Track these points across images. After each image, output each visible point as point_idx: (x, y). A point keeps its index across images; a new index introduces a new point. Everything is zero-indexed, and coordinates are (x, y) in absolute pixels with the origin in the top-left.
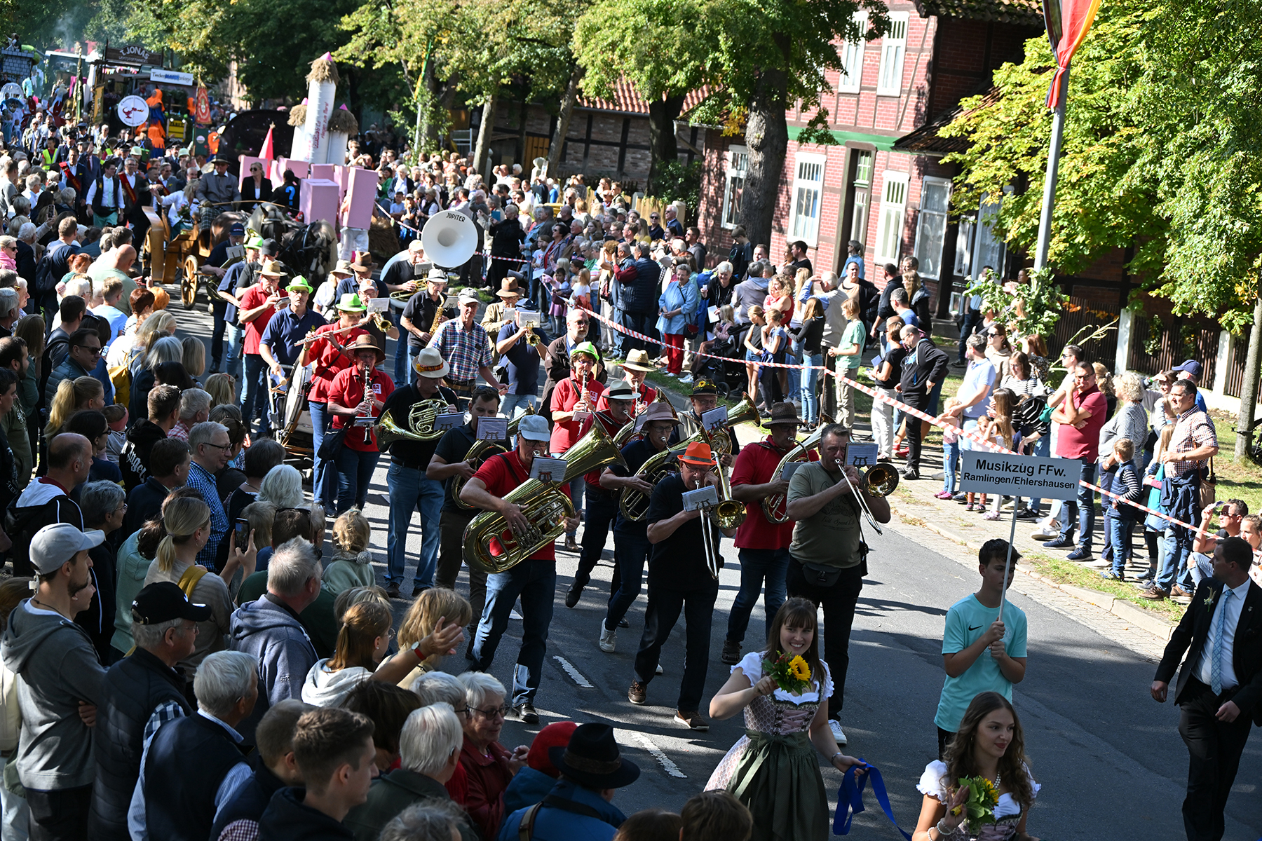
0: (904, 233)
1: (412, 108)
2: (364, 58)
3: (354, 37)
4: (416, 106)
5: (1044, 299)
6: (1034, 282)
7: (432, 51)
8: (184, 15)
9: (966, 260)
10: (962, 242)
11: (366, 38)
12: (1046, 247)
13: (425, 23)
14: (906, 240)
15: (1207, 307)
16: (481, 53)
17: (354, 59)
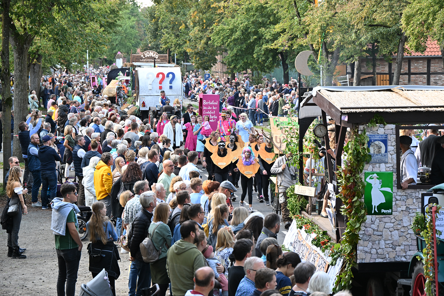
1: (317, 68)
2: (288, 45)
3: (282, 35)
7: (325, 37)
8: (191, 34)
11: (289, 34)
13: (320, 24)
16: (351, 36)
17: (283, 46)
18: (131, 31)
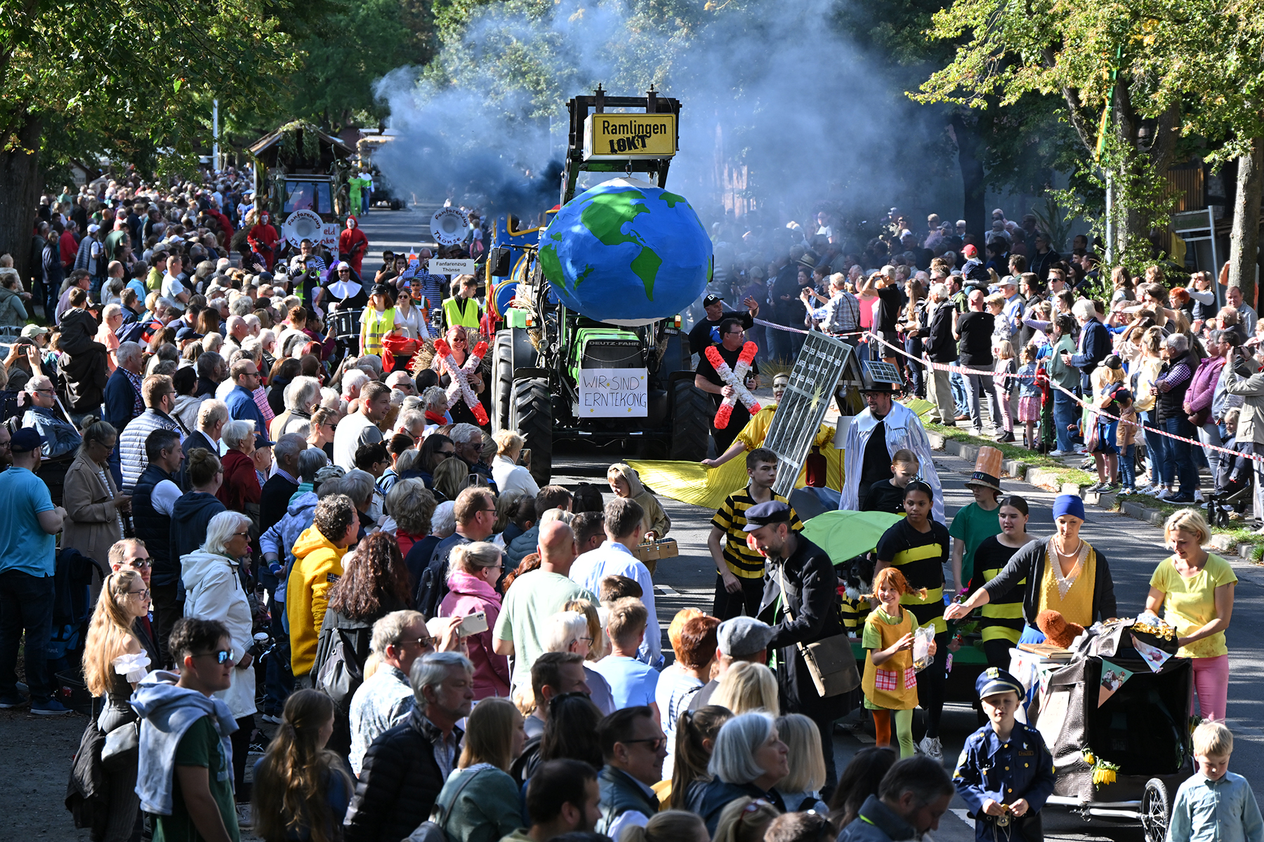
1: (1093, 179)
2: (986, 90)
3: (961, 51)
4: (1098, 174)
7: (1125, 63)
11: (986, 50)
13: (1105, 11)
16: (1222, 57)
17: (965, 95)
18: (384, 29)
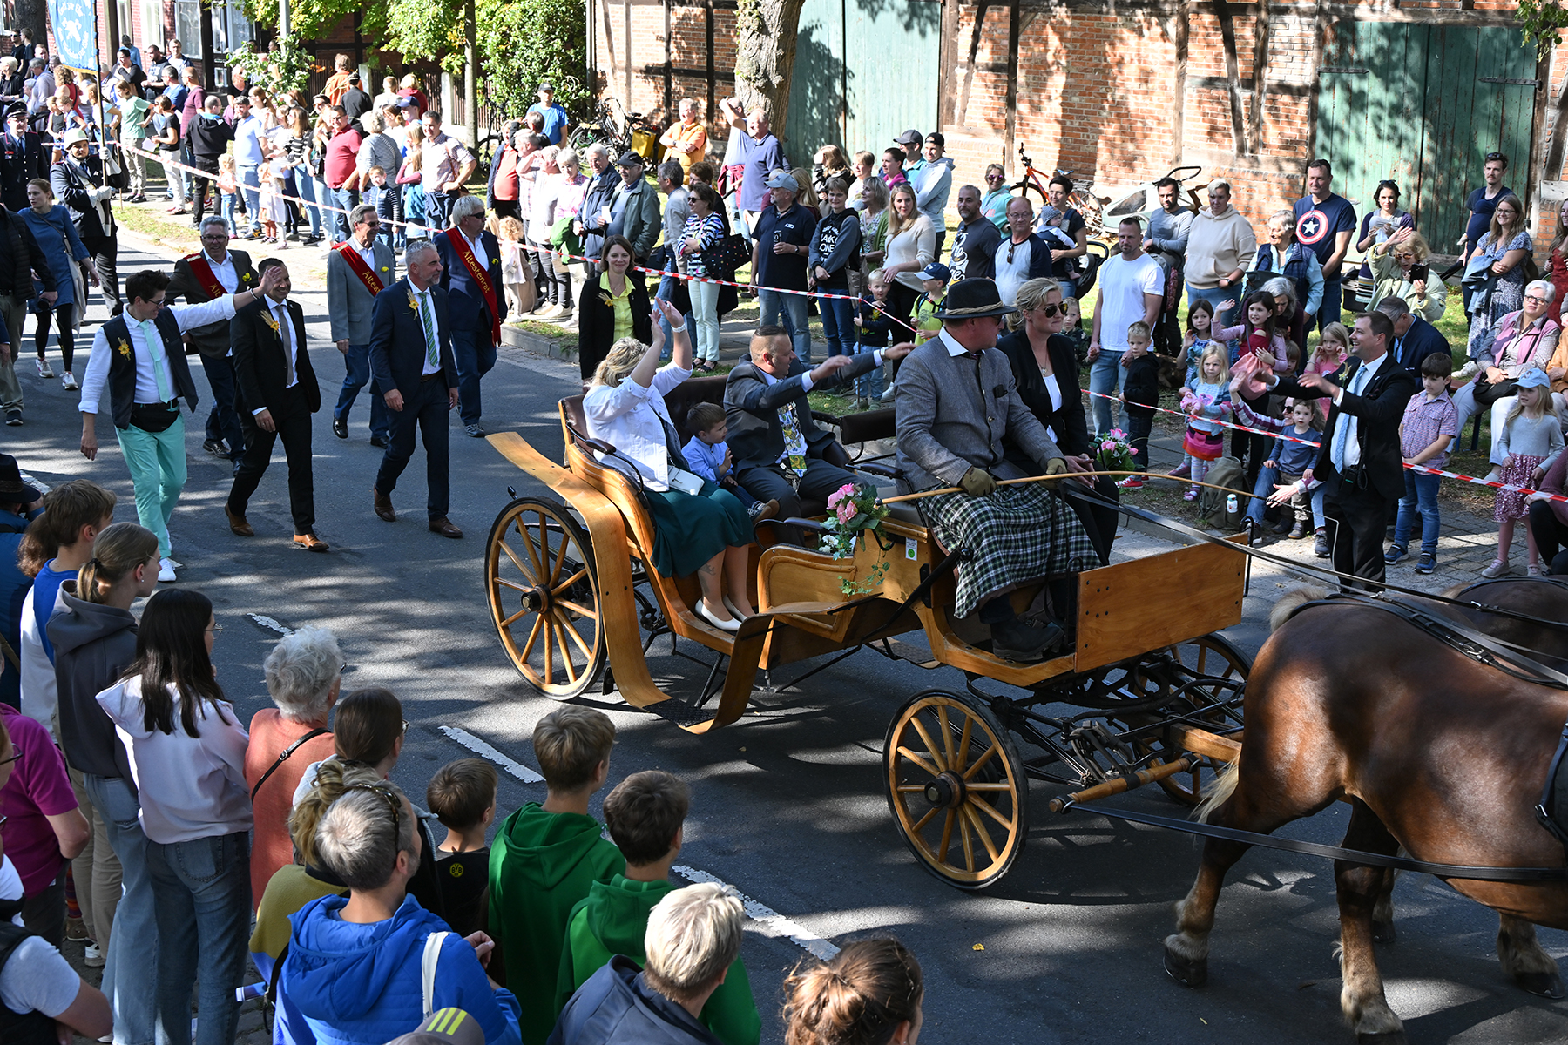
0: (166, 22)
5: (294, 61)
6: (283, 47)
9: (223, 38)
10: (216, 24)
12: (289, 20)
14: (168, 27)
15: (427, 53)
